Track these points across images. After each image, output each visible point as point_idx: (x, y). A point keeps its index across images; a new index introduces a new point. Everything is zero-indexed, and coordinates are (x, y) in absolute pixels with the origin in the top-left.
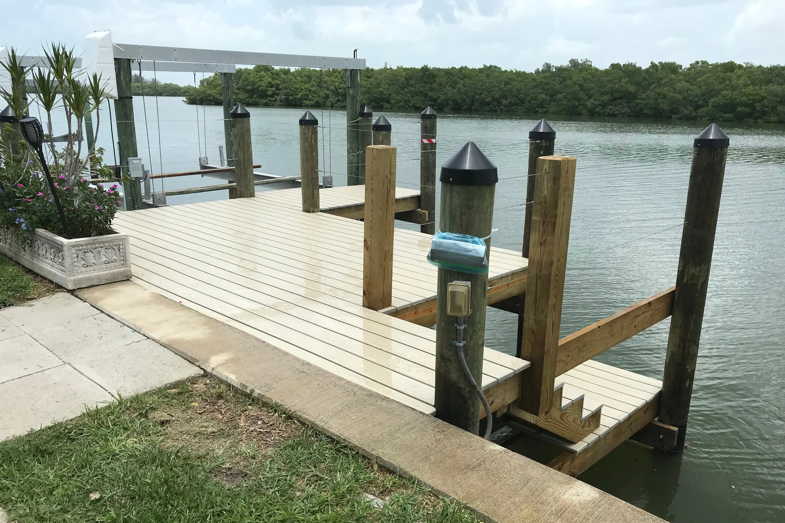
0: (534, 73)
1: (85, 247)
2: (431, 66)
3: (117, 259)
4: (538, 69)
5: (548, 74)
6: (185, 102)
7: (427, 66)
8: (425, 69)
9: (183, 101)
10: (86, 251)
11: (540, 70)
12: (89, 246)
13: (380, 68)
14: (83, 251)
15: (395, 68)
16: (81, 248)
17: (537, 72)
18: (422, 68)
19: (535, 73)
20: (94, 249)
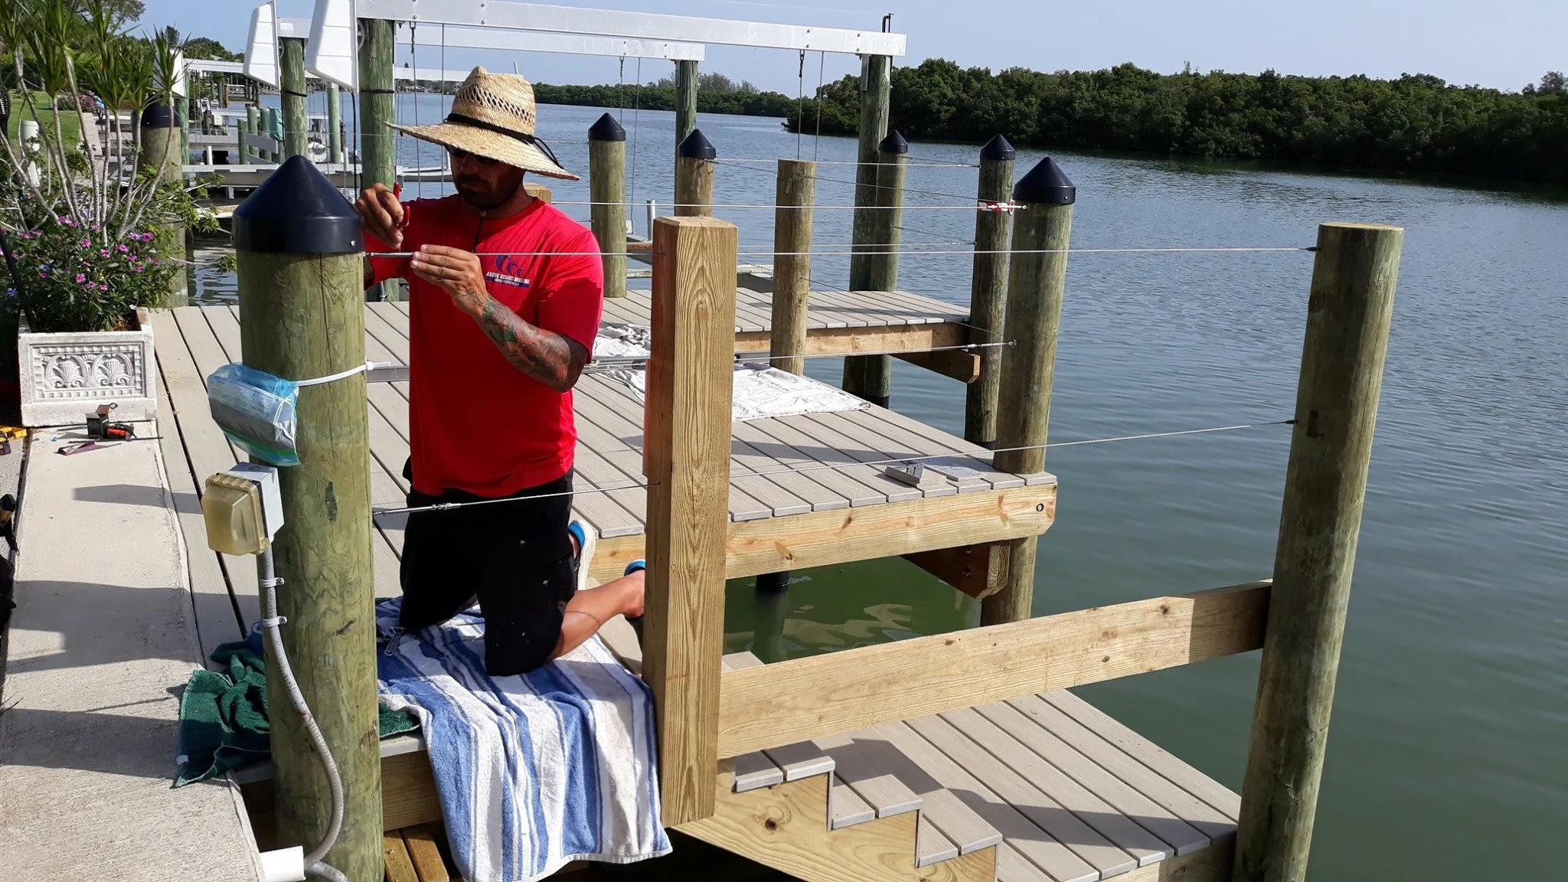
0: (1521, 93)
1: (59, 350)
2: (1283, 72)
3: (128, 379)
4: (1531, 85)
5: (1554, 97)
6: (785, 126)
7: (1273, 71)
8: (1268, 79)
9: (782, 124)
10: (64, 357)
11: (1537, 88)
12: (69, 349)
13: (1173, 74)
14: (57, 357)
15: (1204, 72)
16: (51, 350)
17: (1529, 92)
18: (1263, 76)
19: (1525, 94)
20: (81, 355)
